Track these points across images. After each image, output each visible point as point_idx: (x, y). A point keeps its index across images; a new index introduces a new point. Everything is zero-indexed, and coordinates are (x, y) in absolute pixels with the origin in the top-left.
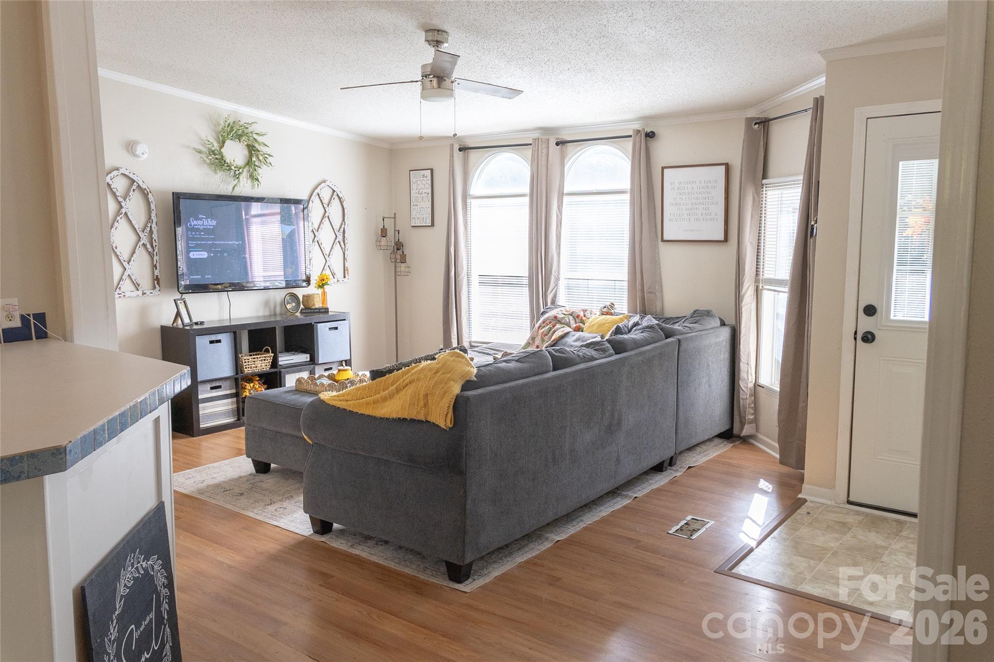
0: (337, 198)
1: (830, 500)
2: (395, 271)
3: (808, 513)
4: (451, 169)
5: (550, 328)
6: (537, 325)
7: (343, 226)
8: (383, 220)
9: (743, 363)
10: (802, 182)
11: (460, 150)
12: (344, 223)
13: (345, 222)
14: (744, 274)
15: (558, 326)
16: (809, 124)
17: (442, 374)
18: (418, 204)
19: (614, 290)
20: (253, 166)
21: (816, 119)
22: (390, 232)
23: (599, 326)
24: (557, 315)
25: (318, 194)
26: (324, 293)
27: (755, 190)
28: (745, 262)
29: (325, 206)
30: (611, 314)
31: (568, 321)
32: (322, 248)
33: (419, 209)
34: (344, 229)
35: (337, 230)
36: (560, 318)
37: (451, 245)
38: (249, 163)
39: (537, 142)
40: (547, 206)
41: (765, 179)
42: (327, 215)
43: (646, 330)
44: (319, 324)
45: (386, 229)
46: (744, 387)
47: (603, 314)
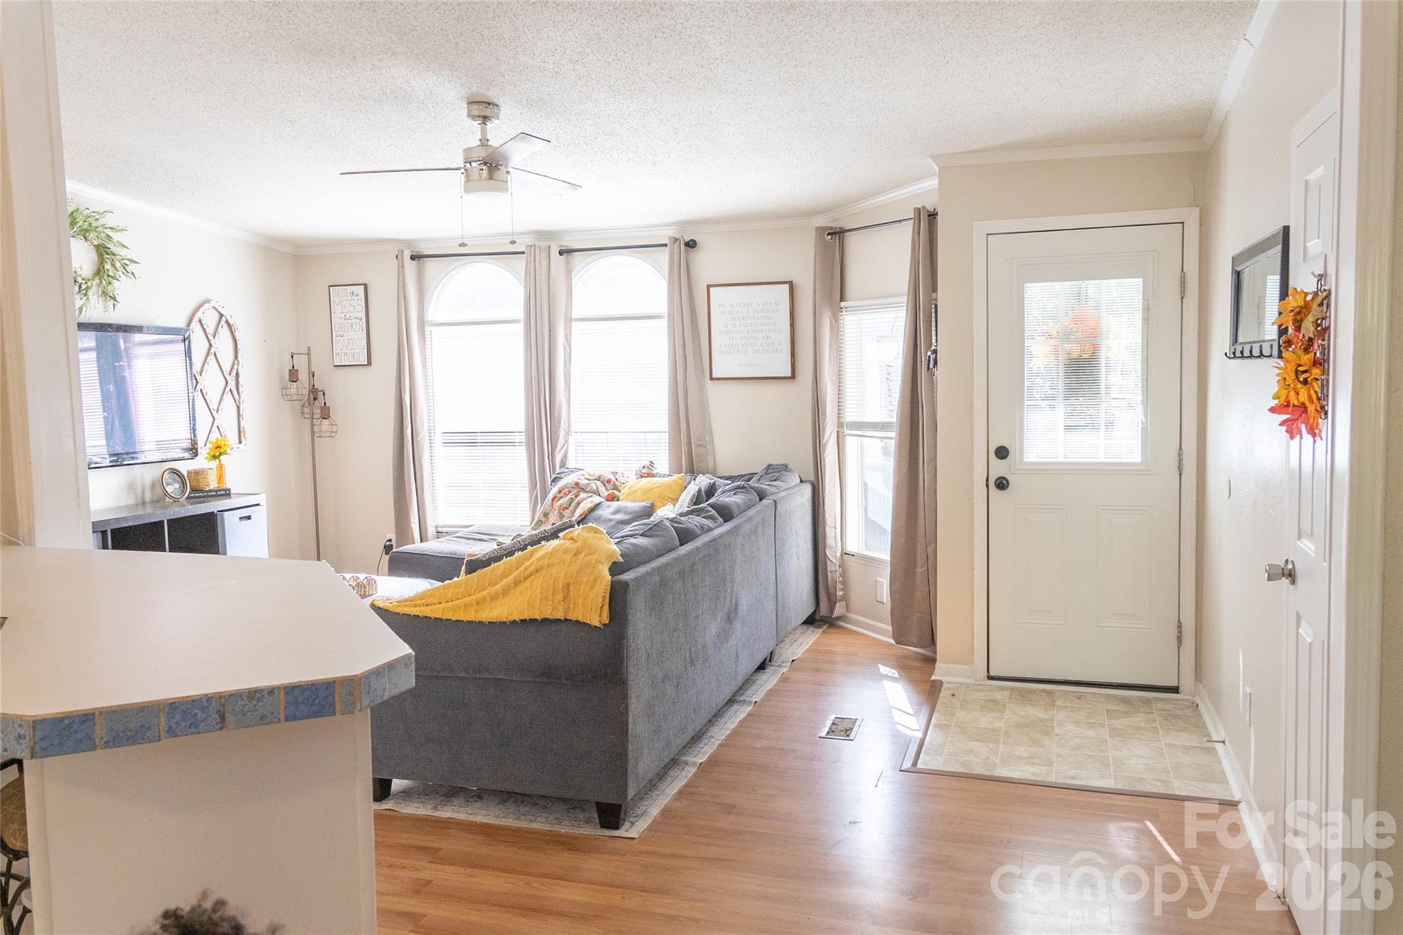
0: (225, 326)
1: (969, 678)
2: (313, 432)
3: (953, 695)
4: (401, 285)
5: (572, 499)
6: (550, 496)
7: (235, 367)
8: (292, 357)
9: (829, 527)
10: (905, 304)
11: (413, 258)
12: (236, 362)
13: (238, 361)
14: (825, 418)
15: (582, 495)
16: (911, 235)
17: (586, 555)
18: (345, 334)
19: (644, 445)
20: (105, 277)
21: (919, 232)
22: (303, 376)
23: (644, 492)
24: (579, 481)
25: (200, 320)
26: (221, 468)
27: (833, 314)
28: (825, 403)
29: (211, 337)
30: (653, 476)
31: (595, 488)
32: (208, 401)
33: (346, 341)
34: (237, 370)
35: (228, 373)
36: (584, 485)
37: (405, 391)
38: (99, 272)
39: (533, 250)
40: (550, 336)
41: (843, 301)
42: (213, 350)
43: (738, 490)
44: (226, 513)
45: (297, 370)
46: (832, 556)
47: (642, 476)
